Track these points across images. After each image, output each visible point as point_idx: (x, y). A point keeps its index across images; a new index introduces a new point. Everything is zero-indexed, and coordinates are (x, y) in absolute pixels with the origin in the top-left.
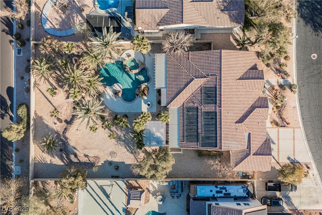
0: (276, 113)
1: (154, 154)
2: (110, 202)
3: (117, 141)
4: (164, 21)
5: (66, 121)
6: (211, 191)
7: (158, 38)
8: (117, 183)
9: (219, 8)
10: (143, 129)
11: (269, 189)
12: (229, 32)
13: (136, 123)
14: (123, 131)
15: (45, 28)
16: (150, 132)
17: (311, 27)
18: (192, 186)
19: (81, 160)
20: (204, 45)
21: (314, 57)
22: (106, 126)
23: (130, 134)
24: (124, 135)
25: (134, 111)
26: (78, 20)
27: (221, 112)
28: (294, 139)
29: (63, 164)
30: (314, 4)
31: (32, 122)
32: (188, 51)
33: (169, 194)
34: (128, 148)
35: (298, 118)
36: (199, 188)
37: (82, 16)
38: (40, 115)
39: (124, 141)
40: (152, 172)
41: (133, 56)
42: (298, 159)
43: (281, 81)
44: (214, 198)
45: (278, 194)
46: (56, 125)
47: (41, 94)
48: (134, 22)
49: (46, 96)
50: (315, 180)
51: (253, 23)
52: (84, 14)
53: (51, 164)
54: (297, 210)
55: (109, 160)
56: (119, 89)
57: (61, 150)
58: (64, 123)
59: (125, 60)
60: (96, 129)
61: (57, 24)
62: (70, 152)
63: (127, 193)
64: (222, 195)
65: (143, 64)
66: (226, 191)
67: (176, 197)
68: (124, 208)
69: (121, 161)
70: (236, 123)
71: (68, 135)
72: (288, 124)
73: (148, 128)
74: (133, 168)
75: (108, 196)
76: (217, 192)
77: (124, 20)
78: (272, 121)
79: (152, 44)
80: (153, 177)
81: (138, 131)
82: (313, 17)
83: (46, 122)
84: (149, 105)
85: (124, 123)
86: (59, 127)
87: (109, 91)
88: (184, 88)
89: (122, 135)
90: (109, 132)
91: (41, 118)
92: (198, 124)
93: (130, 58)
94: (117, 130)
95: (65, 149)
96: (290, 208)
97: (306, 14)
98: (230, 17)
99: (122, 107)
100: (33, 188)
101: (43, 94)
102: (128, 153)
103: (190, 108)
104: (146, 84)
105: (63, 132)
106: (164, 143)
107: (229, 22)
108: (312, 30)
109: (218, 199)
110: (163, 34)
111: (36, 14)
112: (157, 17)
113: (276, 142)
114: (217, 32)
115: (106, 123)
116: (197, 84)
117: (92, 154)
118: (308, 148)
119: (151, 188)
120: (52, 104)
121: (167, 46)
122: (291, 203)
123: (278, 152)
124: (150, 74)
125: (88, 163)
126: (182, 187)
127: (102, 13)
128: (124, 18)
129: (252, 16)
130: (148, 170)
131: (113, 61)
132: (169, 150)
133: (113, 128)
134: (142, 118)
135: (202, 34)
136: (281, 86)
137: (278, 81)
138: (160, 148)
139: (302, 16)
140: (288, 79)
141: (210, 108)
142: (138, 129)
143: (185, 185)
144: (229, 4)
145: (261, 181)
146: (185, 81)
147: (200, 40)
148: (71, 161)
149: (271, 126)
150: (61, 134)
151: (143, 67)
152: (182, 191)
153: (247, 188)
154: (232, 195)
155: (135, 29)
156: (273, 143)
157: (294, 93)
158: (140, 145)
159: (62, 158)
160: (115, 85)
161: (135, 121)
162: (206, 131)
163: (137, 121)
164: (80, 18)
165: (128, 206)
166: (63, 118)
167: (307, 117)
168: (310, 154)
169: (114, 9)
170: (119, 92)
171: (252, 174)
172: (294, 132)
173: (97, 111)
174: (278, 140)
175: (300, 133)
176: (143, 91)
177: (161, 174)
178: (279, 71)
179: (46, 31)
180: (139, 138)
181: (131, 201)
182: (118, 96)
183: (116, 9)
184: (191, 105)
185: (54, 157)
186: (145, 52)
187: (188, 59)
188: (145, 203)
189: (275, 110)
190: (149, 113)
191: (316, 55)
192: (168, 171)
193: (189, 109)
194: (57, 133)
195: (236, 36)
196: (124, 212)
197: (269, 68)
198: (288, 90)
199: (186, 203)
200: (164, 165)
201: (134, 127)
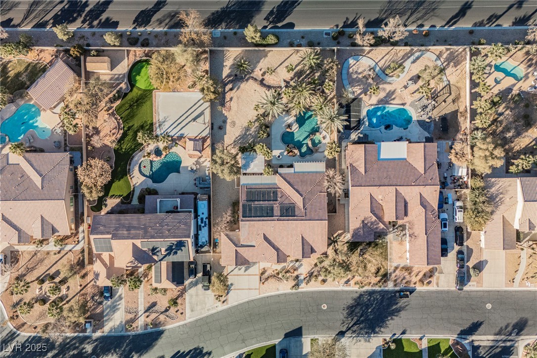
0: (273, 273)
1: (235, 162)
2: (189, 122)
3: (245, 127)
4: (354, 169)
5: (263, 79)
6: (203, 214)
7: (340, 165)
8: (207, 128)
9: (365, 219)
10: (257, 153)
11: (205, 266)
12: (346, 230)
13: (263, 146)
14: (255, 133)
15: (350, 59)
16: (255, 159)
17: (351, 304)
18: (206, 197)
19: (227, 94)
20: (334, 207)
21: (324, 307)
22: (259, 118)
23: (251, 140)
24: (251, 134)
25: (273, 143)
26: (357, 90)
27: (273, 220)
28: (250, 289)
29: (223, 78)
30: (372, 306)
31: (262, 49)
32: (327, 192)
33: (197, 176)
34: (238, 138)
35: (268, 292)
36: (206, 203)
37: (361, 94)
38: (269, 55)
39: (245, 134)
40: (219, 161)
41: (323, 141)
42: (231, 293)
43: (302, 277)
44: (196, 216)
45: (200, 275)
46: (259, 71)
47: (288, 56)
48: (355, 143)
49: (286, 61)
50: (212, 308)
51: (354, 251)
52: (363, 96)
53: (223, 66)
54: (185, 292)
55: (228, 121)
56: (293, 129)
57: (236, 75)
58: (261, 78)
59: (320, 134)
60: (257, 110)
61: (353, 70)
62: (234, 83)
63: (197, 138)
64: (199, 223)
65: (317, 151)
66: (203, 227)
67: (195, 182)
68: (184, 134)
69: (227, 131)
70: (264, 234)
71: (251, 81)
72: (263, 283)
73: (258, 157)
74: (222, 143)
75: (194, 119)
76: (202, 219)
77: (357, 133)
78: (266, 269)
79: (334, 159)
80: (214, 162)
81: (255, 148)
82: (360, 305)
83: (262, 61)
84: (279, 157)
85: (263, 134)
86: (257, 73)
87: (291, 119)
88: (294, 189)
89: (251, 132)
90: (254, 120)
91: (266, 56)
92: (262, 201)
93: (322, 139)
94: (255, 128)
95: (237, 79)
96: (187, 286)
97: (363, 299)
98: (358, 229)
99: (277, 132)
100: (201, 50)
101: (288, 57)
102: (234, 138)
103: (277, 194)
104: (298, 154)
105: (253, 77)
106: (245, 172)
107: (353, 228)
108: (348, 304)
109: (196, 220)
110: (344, 169)
111: (363, 51)
112: (358, 163)
113: (247, 273)
114: (346, 219)
115: (262, 118)
116: (298, 200)
117: (233, 104)
118: (241, 302)
119: (202, 160)
120: (279, 66)
121: (331, 172)
122: (192, 287)
123: (237, 275)
124: (308, 157)
125: (224, 101)
126: (204, 188)
127: (364, 113)
128: (359, 133)
129: (361, 250)
130: (221, 157)
131: (319, 123)
132: (239, 176)
133: (257, 124)
134: (267, 151)
135: (344, 205)
136: (297, 277)
137: (301, 274)
138: (240, 168)
139: (361, 295)
140: (303, 283)
141: (277, 211)
142: (258, 147)
143: (206, 190)
144: (370, 227)
145: (210, 260)
146: (300, 189)
147: (339, 204)
148: (226, 85)
149: (260, 268)
150: (251, 75)
151: (314, 151)
152: (201, 188)
153: (206, 245)
154: (199, 232)
155: (348, 144)
156: (246, 271)
157: (291, 289)
158: (243, 150)
159: (228, 76)
160: (298, 125)
161: (264, 145)
162: (256, 208)
163: (265, 147)
164: (359, 92)
165: (187, 140)
166: (266, 77)
167: (270, 301)
168: (236, 303)
169: (367, 123)
170: (291, 129)
171: (217, 251)
172: (256, 289)
173: (273, 112)
174: (248, 275)
175: (255, 295)
176: (291, 151)
177: (217, 169)
178: (311, 275)
179: (346, 60)
180: (249, 148)
181: (193, 142)
182: (287, 128)
183: (367, 125)
184: (279, 195)
185: (230, 68)
186: (326, 153)
187: (320, 192)
188: (189, 154)
189: (276, 272)
190: (272, 157)
191: (326, 308)
192: (220, 175)
193: (275, 193)
194: (253, 71)
195: (343, 236)
196: (181, 134)
197: (313, 266)
198: (294, 283)
199: (189, 191)
200: (226, 171)
201: (259, 144)
